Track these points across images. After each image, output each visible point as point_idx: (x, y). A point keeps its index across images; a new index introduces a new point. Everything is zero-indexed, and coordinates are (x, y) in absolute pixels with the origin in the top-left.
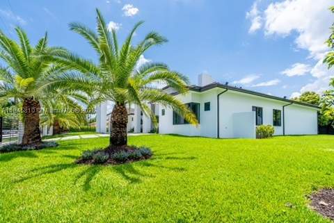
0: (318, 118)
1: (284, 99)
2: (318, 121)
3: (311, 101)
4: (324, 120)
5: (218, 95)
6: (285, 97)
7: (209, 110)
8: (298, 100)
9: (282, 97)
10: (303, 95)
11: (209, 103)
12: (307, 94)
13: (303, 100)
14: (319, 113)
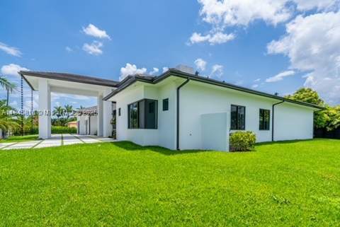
0: (315, 119)
1: (275, 97)
2: (314, 122)
3: (306, 99)
4: (320, 121)
5: (178, 89)
6: (276, 94)
7: (167, 110)
8: (292, 98)
9: (274, 94)
10: (297, 93)
11: (167, 99)
12: (302, 91)
13: (298, 98)
14: (315, 114)
